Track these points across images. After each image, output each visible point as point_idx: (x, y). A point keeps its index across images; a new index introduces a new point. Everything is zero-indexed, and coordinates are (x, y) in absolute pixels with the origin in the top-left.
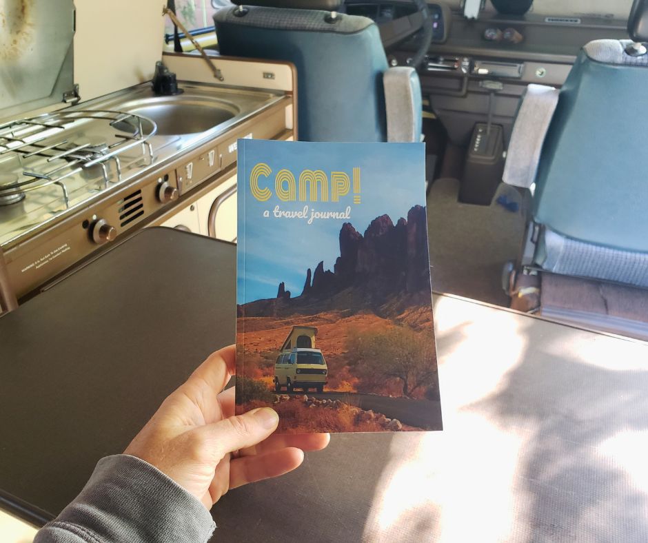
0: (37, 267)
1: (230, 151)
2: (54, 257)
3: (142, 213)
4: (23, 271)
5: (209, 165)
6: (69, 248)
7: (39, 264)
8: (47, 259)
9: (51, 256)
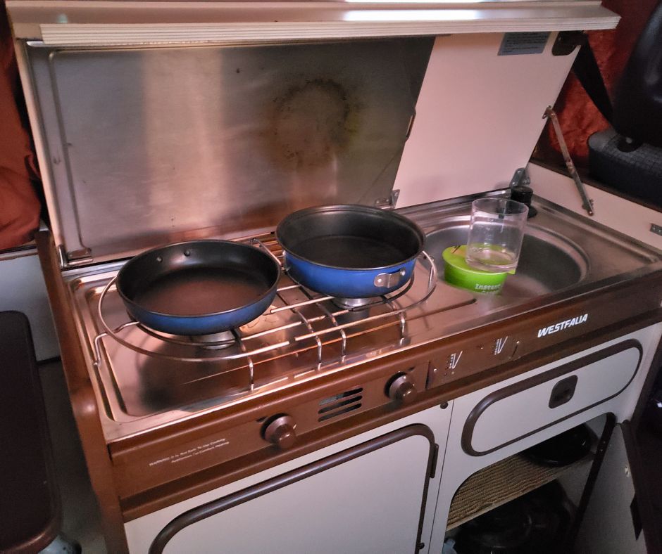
0: (173, 461)
1: (539, 336)
2: (200, 452)
3: (359, 406)
4: (151, 464)
5: (494, 352)
6: (228, 443)
7: (177, 458)
8: (192, 453)
9: (196, 451)
